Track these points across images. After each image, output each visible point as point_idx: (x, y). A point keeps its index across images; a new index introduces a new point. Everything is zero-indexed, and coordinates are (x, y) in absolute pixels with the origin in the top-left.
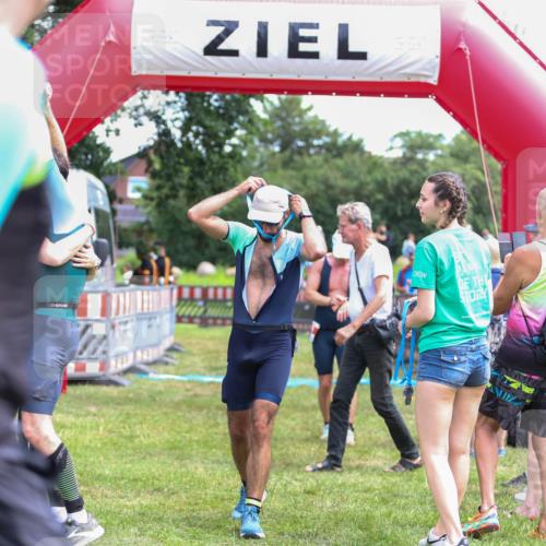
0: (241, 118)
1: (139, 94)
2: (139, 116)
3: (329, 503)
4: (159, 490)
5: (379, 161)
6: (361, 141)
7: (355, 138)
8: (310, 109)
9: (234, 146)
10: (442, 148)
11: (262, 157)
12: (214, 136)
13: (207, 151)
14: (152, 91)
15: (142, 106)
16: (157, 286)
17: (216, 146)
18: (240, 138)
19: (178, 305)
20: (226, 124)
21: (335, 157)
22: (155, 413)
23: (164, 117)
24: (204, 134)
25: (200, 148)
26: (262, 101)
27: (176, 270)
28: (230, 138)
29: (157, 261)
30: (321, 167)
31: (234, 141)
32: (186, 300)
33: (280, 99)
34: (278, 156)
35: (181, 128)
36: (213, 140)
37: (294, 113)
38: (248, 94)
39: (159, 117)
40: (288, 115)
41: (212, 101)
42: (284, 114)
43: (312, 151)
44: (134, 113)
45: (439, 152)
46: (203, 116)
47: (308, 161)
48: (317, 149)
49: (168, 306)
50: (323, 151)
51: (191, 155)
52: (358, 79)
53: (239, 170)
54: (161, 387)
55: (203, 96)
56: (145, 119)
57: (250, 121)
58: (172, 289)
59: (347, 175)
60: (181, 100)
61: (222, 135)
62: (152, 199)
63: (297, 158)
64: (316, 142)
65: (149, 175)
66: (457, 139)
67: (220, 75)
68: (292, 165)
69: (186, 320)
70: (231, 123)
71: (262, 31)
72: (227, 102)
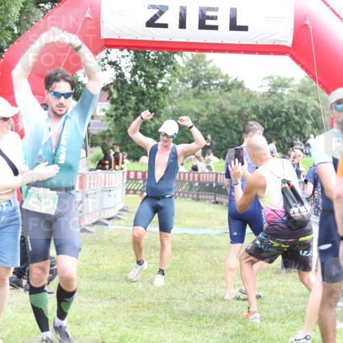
0: (168, 67)
1: (105, 51)
2: (105, 64)
3: (220, 308)
4: (114, 298)
5: (254, 94)
6: (243, 82)
7: (239, 80)
8: (211, 61)
9: (164, 84)
10: (293, 86)
11: (180, 91)
12: (152, 77)
13: (146, 87)
14: (113, 49)
15: (106, 58)
16: (114, 171)
17: (152, 83)
18: (167, 79)
19: (127, 183)
20: (159, 70)
21: (226, 91)
22: (112, 250)
23: (120, 65)
24: (145, 76)
25: (142, 84)
26: (181, 56)
27: (126, 161)
28: (161, 79)
29: (114, 155)
30: (218, 97)
31: (164, 80)
32: (132, 180)
33: (192, 55)
34: (191, 90)
35: (130, 72)
36: (150, 80)
37: (201, 64)
38: (173, 51)
39: (117, 66)
40: (197, 65)
41: (150, 56)
42: (195, 65)
43: (212, 88)
44: (102, 63)
45: (292, 89)
46: (144, 65)
47: (209, 93)
48: (215, 86)
49: (121, 183)
50: (219, 88)
51: (137, 89)
52: (242, 43)
53: (167, 99)
54: (116, 234)
55: (144, 53)
56: (108, 67)
57: (174, 68)
58: (123, 173)
59: (234, 103)
60: (132, 55)
61: (156, 77)
62: (112, 116)
63: (202, 91)
64: (214, 82)
65: (110, 101)
66: (303, 81)
67: (156, 39)
68: (200, 96)
69: (131, 192)
70: (162, 70)
71: (183, 12)
72: (159, 56)
